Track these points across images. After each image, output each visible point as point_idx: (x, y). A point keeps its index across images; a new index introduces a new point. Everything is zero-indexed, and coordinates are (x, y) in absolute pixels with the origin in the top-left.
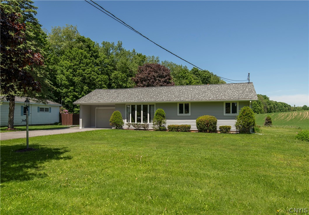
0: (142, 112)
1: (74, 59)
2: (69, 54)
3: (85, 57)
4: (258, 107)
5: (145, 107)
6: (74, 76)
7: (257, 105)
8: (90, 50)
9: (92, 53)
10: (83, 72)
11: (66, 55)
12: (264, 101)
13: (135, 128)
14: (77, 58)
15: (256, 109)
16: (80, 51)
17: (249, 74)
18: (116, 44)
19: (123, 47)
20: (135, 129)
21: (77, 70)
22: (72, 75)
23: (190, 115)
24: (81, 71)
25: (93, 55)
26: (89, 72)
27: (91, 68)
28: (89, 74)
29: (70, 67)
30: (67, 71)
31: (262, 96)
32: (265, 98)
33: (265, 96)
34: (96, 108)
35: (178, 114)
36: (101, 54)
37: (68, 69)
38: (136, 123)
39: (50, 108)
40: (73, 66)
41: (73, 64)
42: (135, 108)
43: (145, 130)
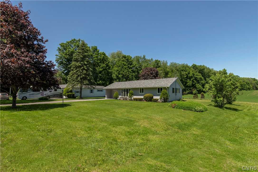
0: (126, 92)
1: (120, 66)
2: (117, 64)
3: (125, 65)
4: (246, 86)
5: (127, 90)
6: (119, 74)
7: (245, 85)
8: (128, 61)
9: (129, 63)
10: (123, 73)
11: (116, 65)
12: (253, 82)
14: (121, 66)
15: (245, 87)
16: (123, 62)
18: (142, 57)
19: (146, 57)
21: (121, 72)
22: (118, 74)
23: (144, 93)
24: (122, 72)
25: (130, 64)
26: (126, 72)
27: (127, 70)
28: (126, 73)
29: (117, 70)
30: (116, 72)
31: (252, 79)
32: (254, 80)
33: (255, 78)
34: (113, 90)
36: (134, 63)
37: (117, 72)
38: (126, 97)
39: (103, 90)
40: (119, 70)
41: (119, 69)
42: (125, 90)
43: (126, 100)
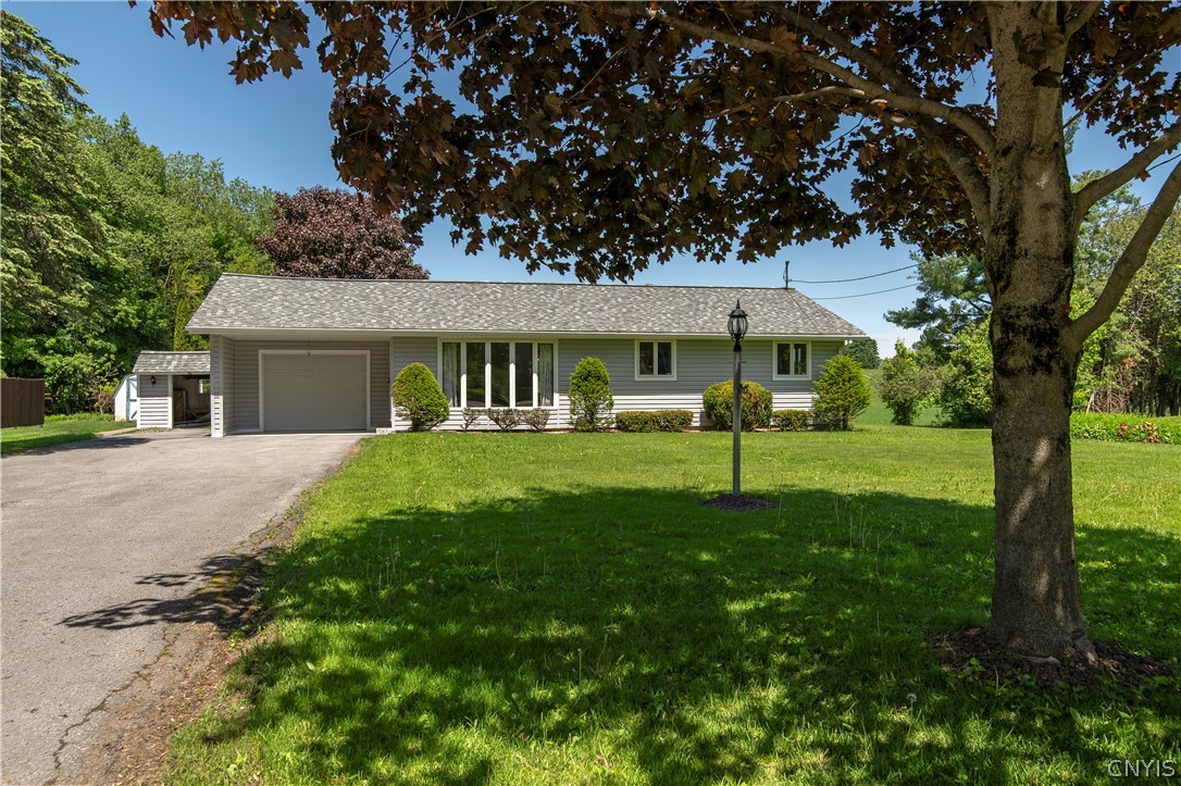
0: (513, 367)
5: (524, 350)
13: (498, 428)
17: (787, 263)
20: (498, 431)
23: (675, 379)
34: (261, 352)
35: (638, 378)
38: (490, 407)
43: (537, 431)
